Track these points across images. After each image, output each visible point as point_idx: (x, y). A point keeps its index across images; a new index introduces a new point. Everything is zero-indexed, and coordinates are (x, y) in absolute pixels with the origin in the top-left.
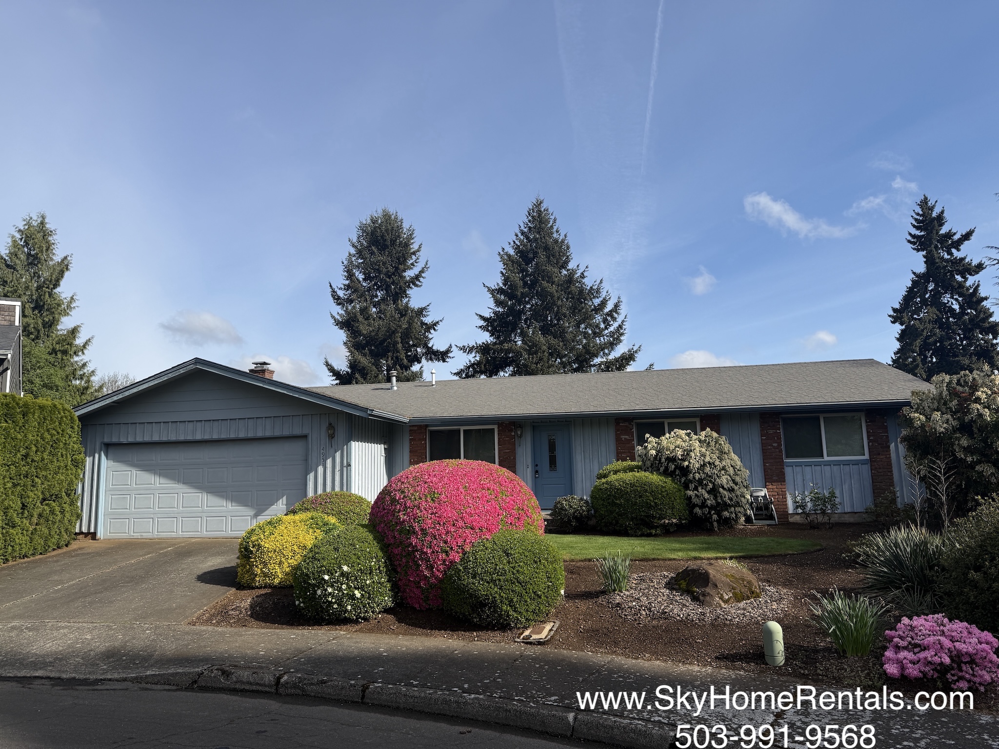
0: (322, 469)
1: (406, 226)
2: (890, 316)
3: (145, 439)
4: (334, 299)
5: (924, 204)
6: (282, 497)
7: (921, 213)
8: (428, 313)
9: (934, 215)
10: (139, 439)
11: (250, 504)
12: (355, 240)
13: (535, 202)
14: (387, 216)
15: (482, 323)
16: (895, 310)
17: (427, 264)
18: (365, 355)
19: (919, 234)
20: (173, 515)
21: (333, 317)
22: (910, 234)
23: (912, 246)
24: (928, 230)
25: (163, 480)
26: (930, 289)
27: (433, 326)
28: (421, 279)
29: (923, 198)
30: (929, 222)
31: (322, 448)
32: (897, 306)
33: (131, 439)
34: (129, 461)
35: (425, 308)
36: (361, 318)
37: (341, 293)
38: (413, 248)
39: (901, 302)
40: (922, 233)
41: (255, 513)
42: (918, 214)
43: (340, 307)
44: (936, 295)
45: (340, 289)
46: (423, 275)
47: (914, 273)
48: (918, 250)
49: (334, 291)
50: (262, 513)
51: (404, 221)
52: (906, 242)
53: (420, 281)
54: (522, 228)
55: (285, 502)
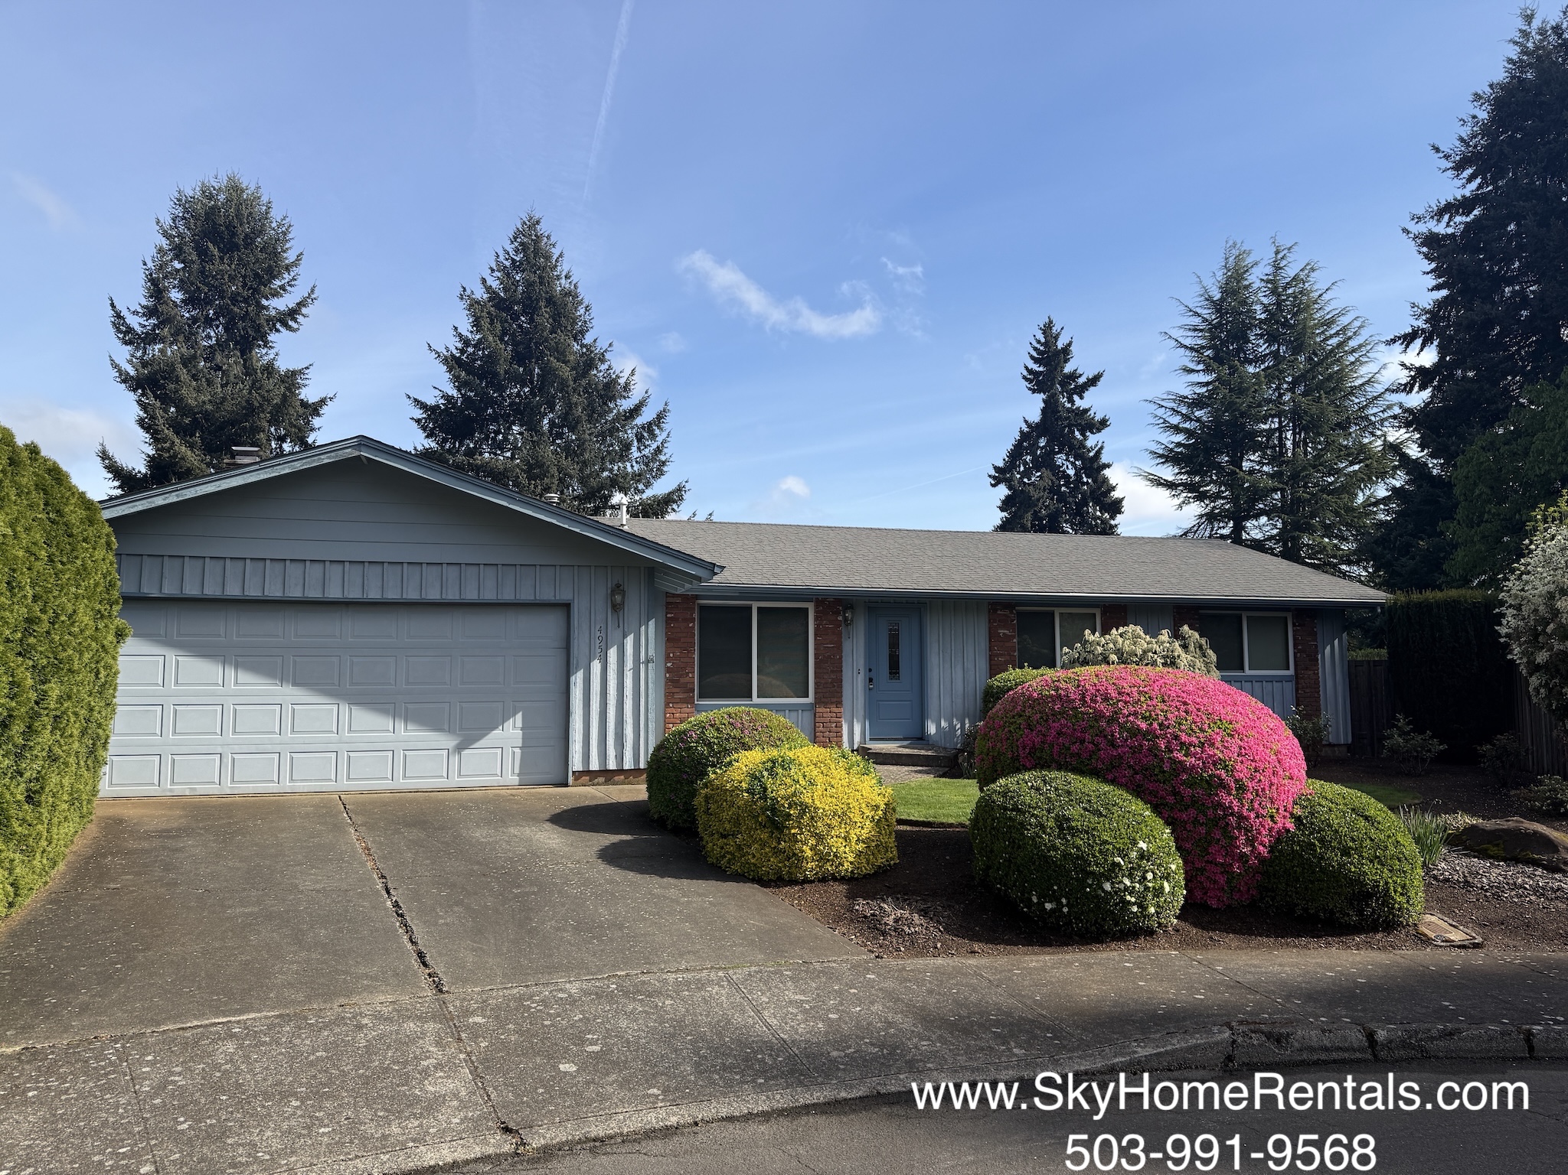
0: (599, 666)
1: (276, 215)
2: (990, 476)
3: (206, 592)
4: (119, 331)
5: (1047, 329)
6: (514, 715)
7: (1043, 340)
8: (307, 382)
9: (1060, 345)
10: (191, 590)
11: (446, 727)
12: (167, 221)
13: (525, 219)
14: (235, 188)
15: (419, 414)
16: (996, 469)
17: (312, 291)
18: (191, 446)
19: (1037, 369)
20: (269, 748)
21: (115, 366)
22: (1026, 368)
23: (1027, 383)
24: (1051, 365)
25: (244, 677)
26: (1042, 445)
27: (315, 409)
28: (300, 318)
29: (1047, 321)
30: (1053, 356)
31: (598, 628)
32: (1001, 464)
33: (169, 590)
34: (159, 635)
35: (301, 372)
36: (183, 374)
37: (134, 322)
38: (286, 258)
39: (1007, 459)
40: (1041, 369)
41: (458, 744)
42: (1039, 342)
43: (129, 348)
44: (1049, 455)
45: (136, 313)
46: (304, 310)
47: (1026, 422)
48: (1034, 391)
49: (118, 316)
50: (472, 744)
51: (273, 205)
52: (1021, 377)
53: (296, 322)
54: (502, 258)
55: (519, 724)
